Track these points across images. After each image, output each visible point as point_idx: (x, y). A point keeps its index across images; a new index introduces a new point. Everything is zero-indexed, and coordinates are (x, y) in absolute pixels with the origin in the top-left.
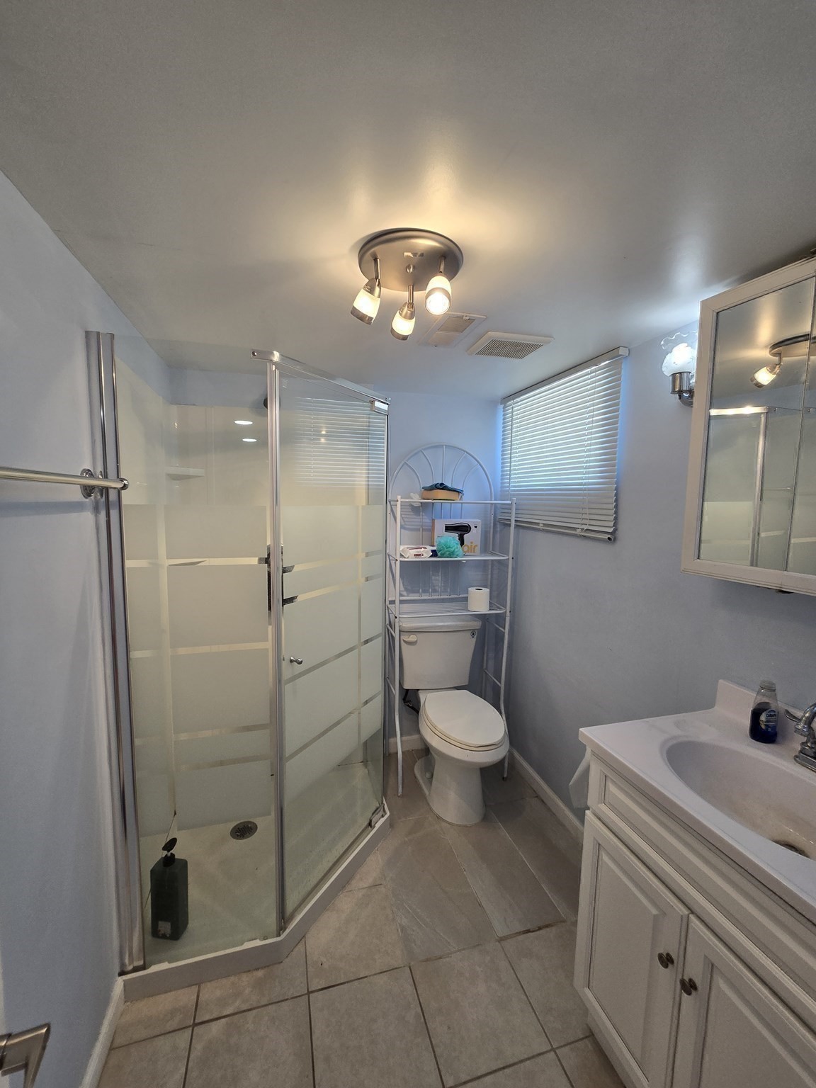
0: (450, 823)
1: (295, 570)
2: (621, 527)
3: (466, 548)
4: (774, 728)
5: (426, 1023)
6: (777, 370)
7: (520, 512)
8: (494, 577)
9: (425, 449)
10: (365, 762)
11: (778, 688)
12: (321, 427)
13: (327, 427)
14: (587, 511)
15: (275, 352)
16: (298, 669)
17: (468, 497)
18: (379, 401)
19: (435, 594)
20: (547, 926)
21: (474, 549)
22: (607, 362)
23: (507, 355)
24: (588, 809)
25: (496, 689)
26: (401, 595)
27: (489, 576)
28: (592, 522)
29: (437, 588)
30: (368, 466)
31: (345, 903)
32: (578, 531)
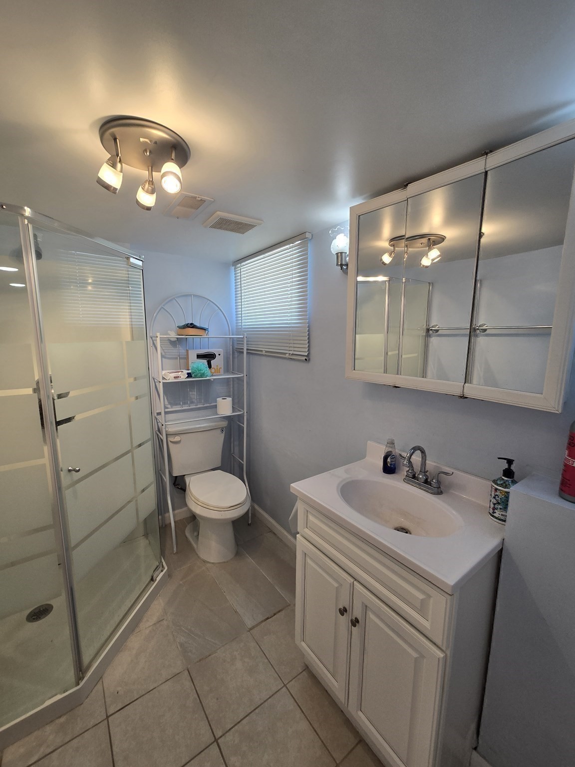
0: (213, 563)
1: (71, 395)
2: (313, 351)
3: (213, 370)
4: (395, 464)
5: (201, 702)
6: (393, 255)
7: (249, 343)
8: (235, 389)
9: (179, 297)
10: (146, 535)
11: (396, 442)
12: (88, 277)
13: (93, 277)
14: (292, 342)
15: (26, 208)
16: (76, 476)
17: (213, 333)
18: (134, 258)
19: (192, 405)
20: (279, 612)
21: (219, 371)
22: (300, 242)
23: (232, 230)
24: (298, 533)
25: (241, 466)
26: (165, 408)
27: (232, 389)
28: (296, 349)
29: (194, 400)
30: (131, 309)
31: (135, 642)
32: (287, 355)
